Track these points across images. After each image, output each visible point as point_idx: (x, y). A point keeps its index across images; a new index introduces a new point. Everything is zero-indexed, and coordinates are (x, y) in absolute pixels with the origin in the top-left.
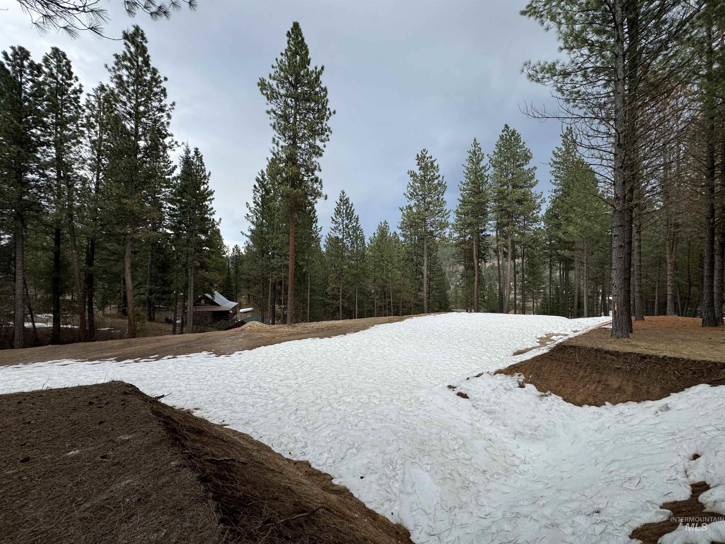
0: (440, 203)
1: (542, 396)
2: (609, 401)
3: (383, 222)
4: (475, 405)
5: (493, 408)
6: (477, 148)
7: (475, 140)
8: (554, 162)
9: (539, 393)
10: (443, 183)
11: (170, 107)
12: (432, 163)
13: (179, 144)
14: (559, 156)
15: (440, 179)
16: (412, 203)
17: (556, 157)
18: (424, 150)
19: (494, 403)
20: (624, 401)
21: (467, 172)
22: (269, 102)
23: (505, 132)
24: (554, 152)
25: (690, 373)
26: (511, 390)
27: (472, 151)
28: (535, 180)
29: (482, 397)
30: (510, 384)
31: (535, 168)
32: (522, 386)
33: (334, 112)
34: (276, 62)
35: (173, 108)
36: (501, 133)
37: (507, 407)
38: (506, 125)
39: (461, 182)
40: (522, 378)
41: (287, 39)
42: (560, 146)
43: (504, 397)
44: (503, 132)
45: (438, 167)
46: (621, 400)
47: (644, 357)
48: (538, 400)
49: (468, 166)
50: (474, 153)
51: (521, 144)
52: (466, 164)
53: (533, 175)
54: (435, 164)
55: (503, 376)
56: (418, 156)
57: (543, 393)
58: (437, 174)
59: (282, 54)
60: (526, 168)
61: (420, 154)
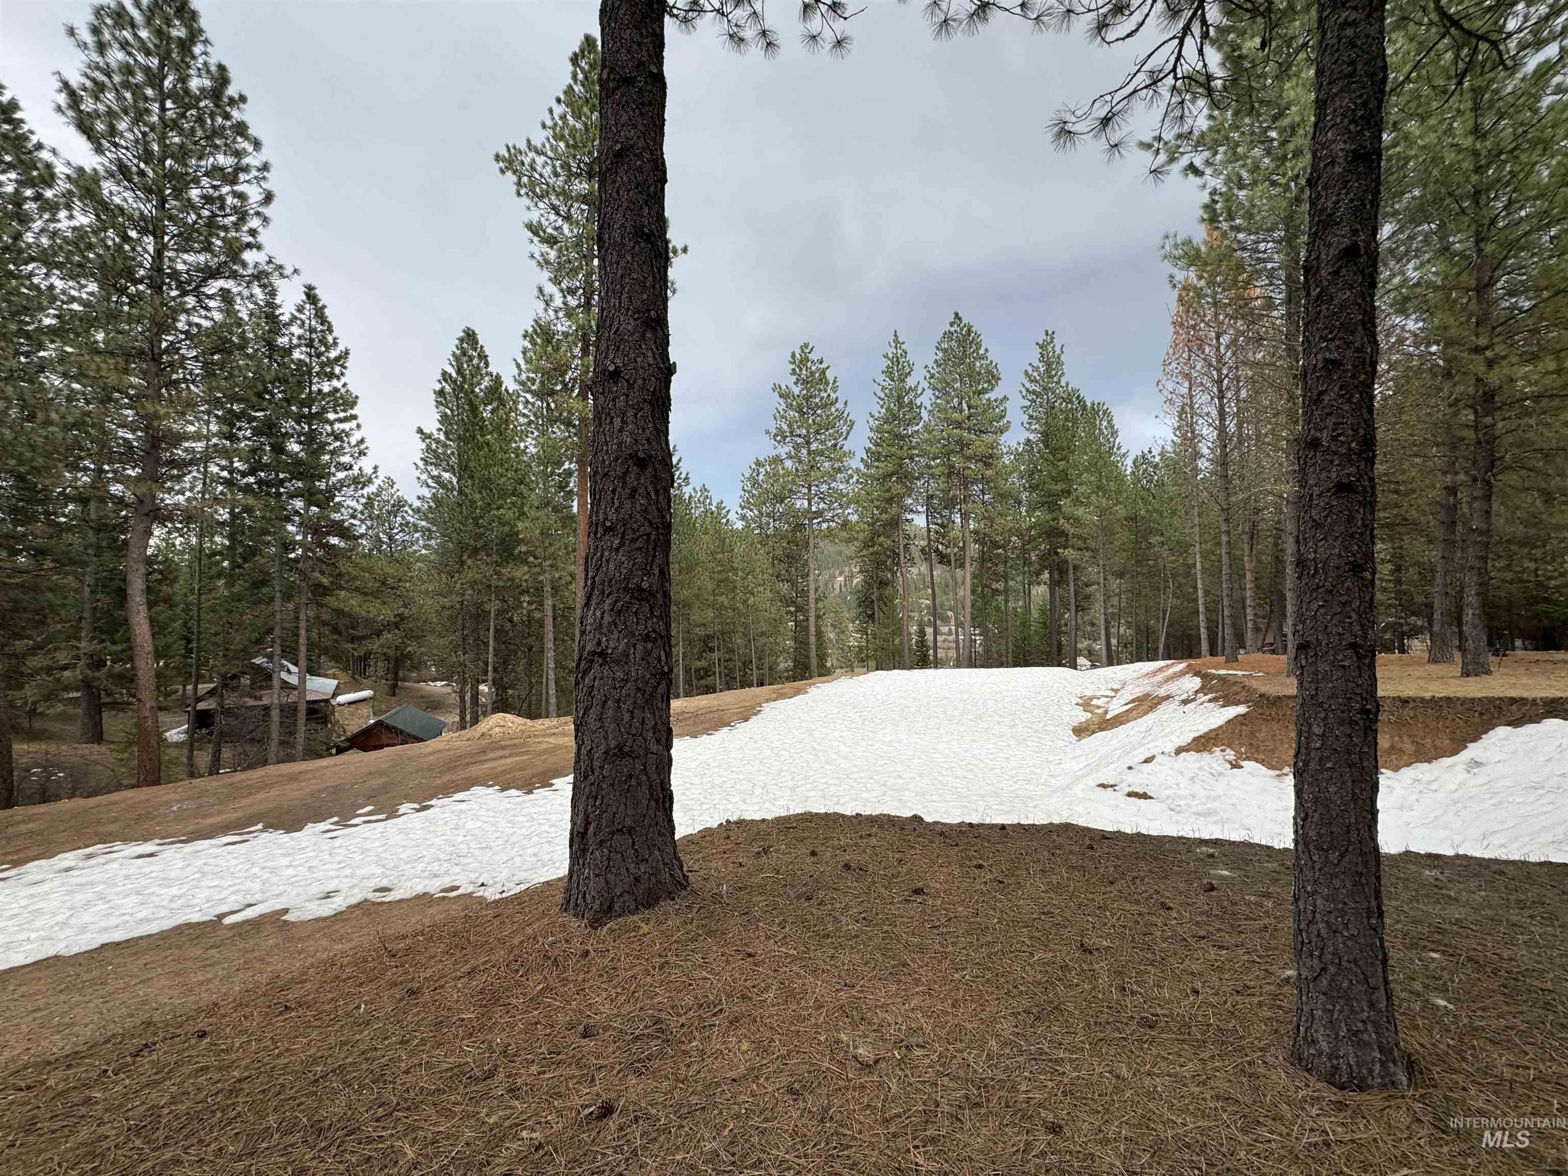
0: (836, 452)
1: (1279, 776)
2: (1386, 768)
3: (698, 489)
4: (1173, 807)
5: (1209, 806)
6: (900, 352)
7: (895, 335)
8: (1027, 390)
9: (1274, 773)
10: (845, 415)
11: (257, 174)
12: (823, 372)
13: (288, 271)
14: (1036, 381)
15: (840, 405)
16: (783, 450)
17: (1031, 381)
18: (806, 345)
19: (1208, 797)
20: (1409, 765)
21: (883, 396)
22: (532, 205)
23: (955, 327)
24: (1026, 372)
25: (1477, 714)
26: (1220, 774)
27: (890, 356)
28: (1005, 421)
29: (1181, 793)
30: (1215, 765)
31: (1006, 398)
32: (1235, 766)
33: (685, 250)
34: (548, 116)
35: (264, 178)
36: (948, 328)
37: (1235, 800)
38: (957, 314)
39: (872, 416)
40: (1230, 754)
41: (570, 68)
42: (1036, 363)
43: (1220, 788)
44: (952, 324)
45: (835, 382)
46: (1402, 763)
47: (1405, 701)
48: (1276, 782)
49: (884, 383)
50: (896, 360)
51: (982, 351)
52: (881, 378)
53: (1005, 411)
54: (830, 375)
55: (1192, 756)
56: (793, 355)
57: (1278, 772)
58: (833, 396)
59: (559, 100)
60: (992, 396)
61: (798, 352)
